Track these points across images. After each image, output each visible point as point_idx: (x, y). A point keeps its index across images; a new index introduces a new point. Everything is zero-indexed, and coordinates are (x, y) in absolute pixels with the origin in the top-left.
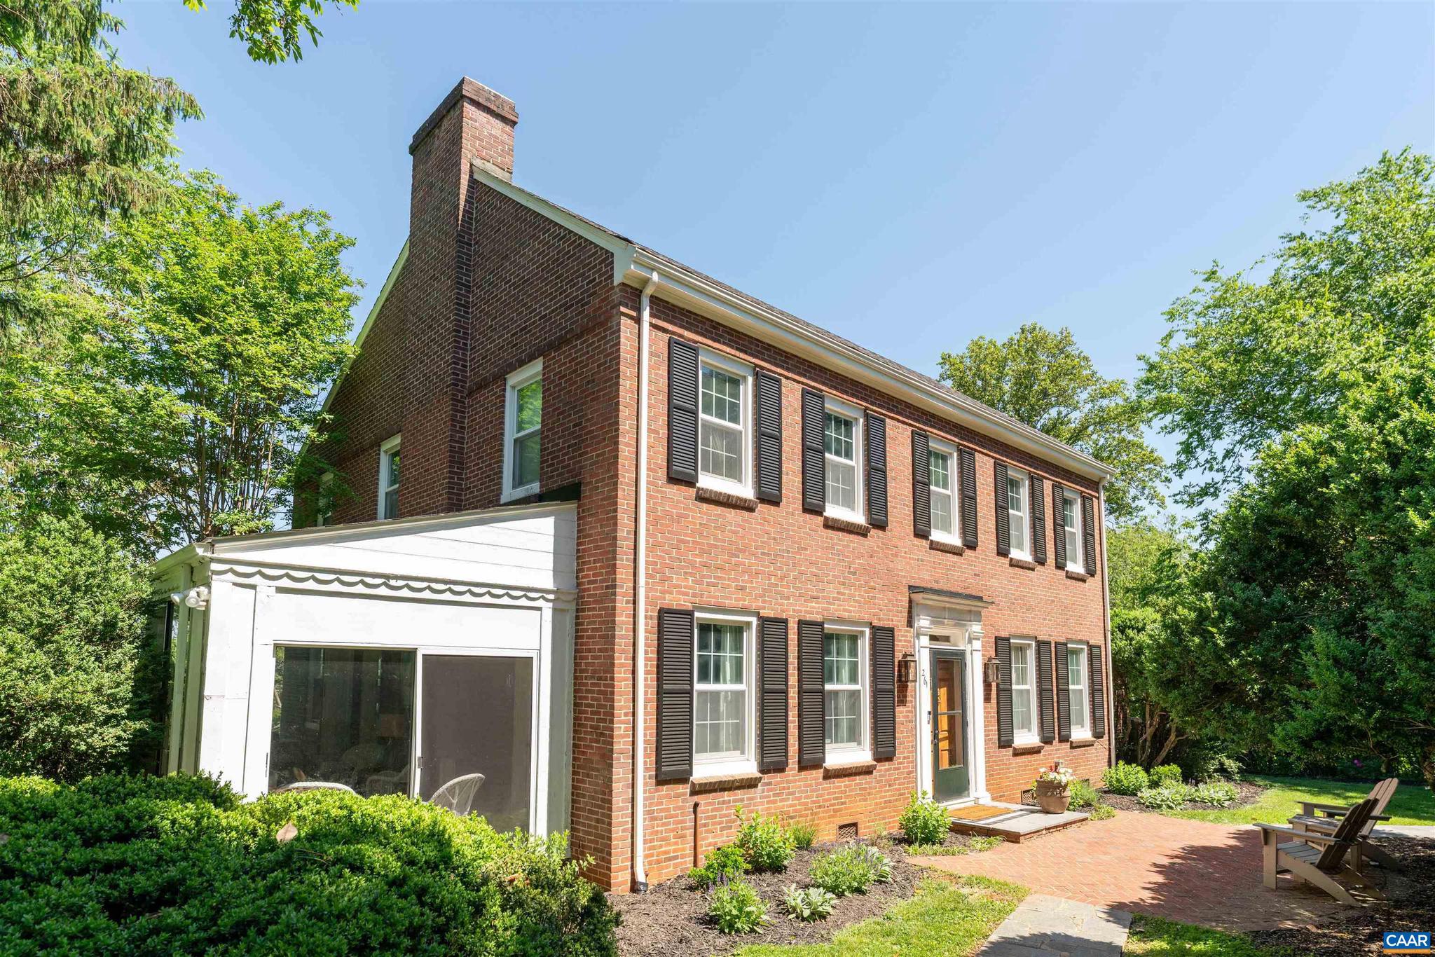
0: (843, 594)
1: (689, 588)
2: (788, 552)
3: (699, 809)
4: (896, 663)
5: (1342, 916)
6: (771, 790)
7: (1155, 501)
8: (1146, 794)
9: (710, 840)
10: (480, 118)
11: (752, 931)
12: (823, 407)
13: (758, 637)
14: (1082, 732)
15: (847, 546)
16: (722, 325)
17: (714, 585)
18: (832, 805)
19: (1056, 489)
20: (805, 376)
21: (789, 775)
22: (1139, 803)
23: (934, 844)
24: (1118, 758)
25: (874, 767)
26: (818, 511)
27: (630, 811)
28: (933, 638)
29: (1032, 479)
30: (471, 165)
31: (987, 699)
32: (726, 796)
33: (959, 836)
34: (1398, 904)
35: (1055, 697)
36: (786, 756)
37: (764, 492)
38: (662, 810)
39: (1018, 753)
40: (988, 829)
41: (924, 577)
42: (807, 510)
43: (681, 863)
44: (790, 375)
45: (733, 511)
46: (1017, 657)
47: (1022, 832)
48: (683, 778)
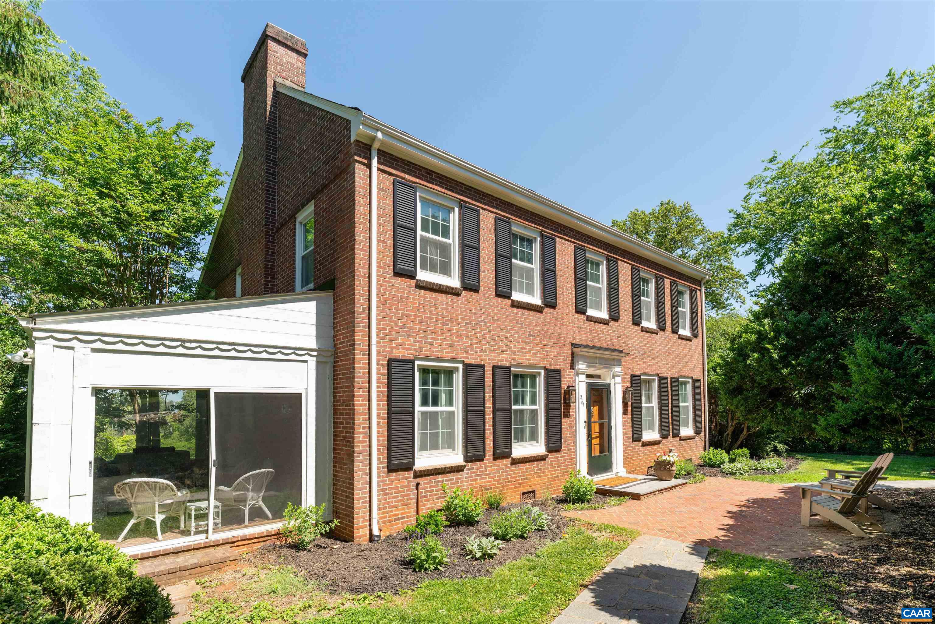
0: (525, 349)
1: (412, 345)
2: (485, 322)
3: (420, 487)
4: (563, 392)
5: (855, 545)
6: (474, 473)
7: (739, 300)
8: (727, 466)
9: (429, 506)
10: (281, 50)
11: (436, 569)
12: (510, 229)
13: (463, 377)
14: (687, 431)
15: (528, 319)
16: (435, 172)
17: (430, 343)
18: (517, 480)
19: (673, 284)
20: (497, 208)
21: (486, 463)
22: (722, 472)
23: (582, 503)
24: (710, 446)
25: (547, 456)
26: (507, 296)
27: (368, 490)
28: (588, 376)
29: (657, 278)
30: (275, 82)
31: (625, 412)
32: (440, 478)
33: (602, 497)
34: (895, 535)
35: (670, 411)
36: (484, 451)
37: (468, 283)
38: (392, 488)
39: (644, 445)
40: (620, 492)
41: (581, 338)
42: (498, 295)
43: (407, 521)
44: (486, 207)
45: (444, 296)
46: (645, 387)
47: (642, 493)
48: (408, 467)
